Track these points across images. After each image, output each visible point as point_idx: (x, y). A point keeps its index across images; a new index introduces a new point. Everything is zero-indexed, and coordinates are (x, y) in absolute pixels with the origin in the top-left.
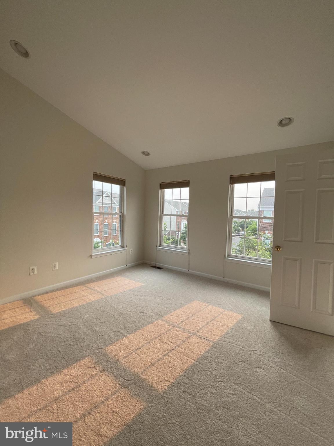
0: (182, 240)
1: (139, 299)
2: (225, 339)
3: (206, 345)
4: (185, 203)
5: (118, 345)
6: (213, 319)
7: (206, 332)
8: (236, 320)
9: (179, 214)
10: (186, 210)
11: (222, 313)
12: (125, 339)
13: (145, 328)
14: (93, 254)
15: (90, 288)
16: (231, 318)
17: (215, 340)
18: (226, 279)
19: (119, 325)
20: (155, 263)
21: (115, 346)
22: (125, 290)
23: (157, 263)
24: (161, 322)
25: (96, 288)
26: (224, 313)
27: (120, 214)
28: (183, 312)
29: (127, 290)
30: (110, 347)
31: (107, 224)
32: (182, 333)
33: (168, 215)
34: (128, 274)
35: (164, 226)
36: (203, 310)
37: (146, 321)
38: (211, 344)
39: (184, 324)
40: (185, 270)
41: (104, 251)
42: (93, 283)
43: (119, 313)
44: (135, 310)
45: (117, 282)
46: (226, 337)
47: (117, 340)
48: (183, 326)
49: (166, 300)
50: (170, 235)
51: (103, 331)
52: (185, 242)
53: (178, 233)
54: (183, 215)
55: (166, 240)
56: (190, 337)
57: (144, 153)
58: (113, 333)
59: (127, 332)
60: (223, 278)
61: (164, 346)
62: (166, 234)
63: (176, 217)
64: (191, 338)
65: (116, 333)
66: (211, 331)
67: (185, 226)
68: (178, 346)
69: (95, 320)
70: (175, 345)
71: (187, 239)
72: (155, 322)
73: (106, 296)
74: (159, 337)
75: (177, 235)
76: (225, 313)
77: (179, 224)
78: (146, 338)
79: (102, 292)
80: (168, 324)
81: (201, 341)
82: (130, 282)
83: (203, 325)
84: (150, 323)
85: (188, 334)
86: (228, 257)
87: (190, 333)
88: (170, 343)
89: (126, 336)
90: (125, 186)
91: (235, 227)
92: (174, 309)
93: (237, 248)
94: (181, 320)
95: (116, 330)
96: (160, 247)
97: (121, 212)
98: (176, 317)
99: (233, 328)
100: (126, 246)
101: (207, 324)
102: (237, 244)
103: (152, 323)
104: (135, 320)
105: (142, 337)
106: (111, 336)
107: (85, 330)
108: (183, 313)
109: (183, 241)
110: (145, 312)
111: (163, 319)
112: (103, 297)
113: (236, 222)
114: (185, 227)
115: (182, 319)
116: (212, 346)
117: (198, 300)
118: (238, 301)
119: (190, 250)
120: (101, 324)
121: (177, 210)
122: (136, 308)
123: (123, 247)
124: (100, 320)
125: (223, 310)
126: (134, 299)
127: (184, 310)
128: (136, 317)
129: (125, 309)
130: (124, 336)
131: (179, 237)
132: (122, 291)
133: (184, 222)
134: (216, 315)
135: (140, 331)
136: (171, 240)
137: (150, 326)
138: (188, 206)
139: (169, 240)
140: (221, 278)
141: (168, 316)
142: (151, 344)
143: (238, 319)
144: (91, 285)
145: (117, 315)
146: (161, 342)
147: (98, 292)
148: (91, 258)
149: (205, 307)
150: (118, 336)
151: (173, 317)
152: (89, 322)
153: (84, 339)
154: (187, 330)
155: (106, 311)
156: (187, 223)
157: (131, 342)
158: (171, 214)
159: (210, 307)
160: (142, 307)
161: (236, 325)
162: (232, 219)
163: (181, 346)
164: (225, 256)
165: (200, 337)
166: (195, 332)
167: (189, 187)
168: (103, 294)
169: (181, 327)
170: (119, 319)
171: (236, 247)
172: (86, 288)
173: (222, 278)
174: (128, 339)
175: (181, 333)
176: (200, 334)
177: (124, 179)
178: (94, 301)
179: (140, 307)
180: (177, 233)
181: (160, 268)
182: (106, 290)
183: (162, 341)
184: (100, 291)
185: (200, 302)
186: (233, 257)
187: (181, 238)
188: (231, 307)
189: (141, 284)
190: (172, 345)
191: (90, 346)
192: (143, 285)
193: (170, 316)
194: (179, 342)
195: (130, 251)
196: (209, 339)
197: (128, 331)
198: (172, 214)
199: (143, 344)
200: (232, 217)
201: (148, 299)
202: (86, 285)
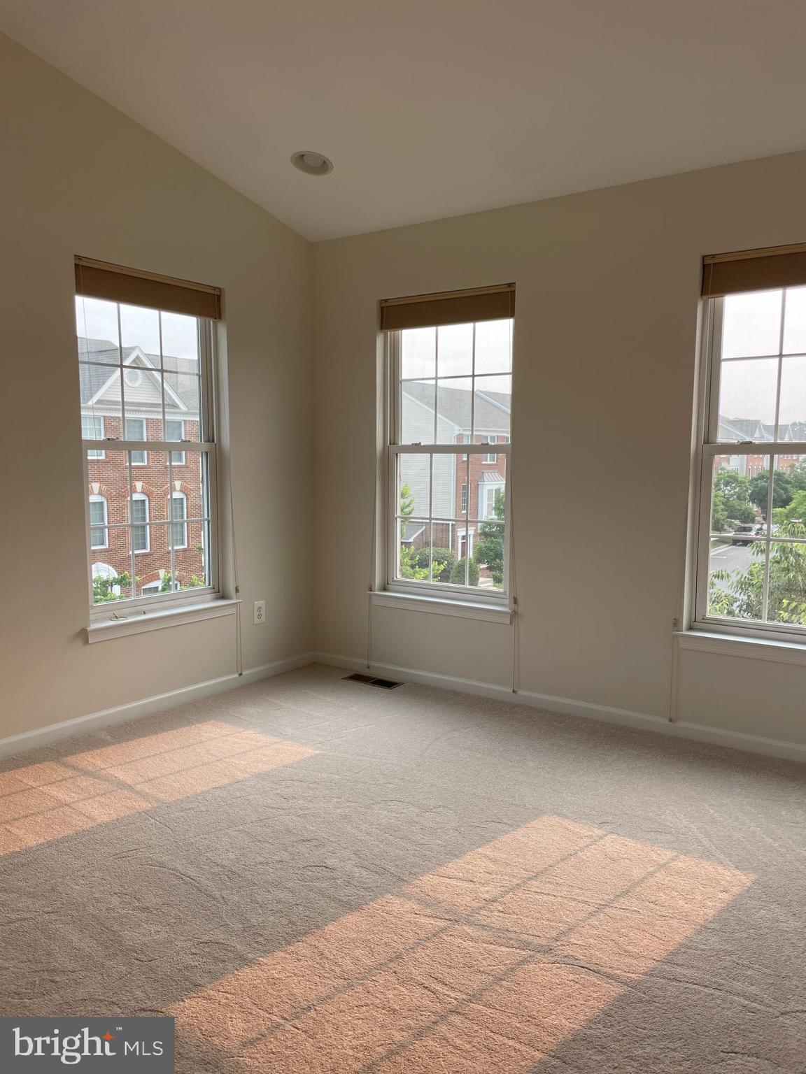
0: (485, 566)
1: (301, 812)
2: (679, 969)
3: (595, 995)
4: (495, 395)
5: (219, 997)
6: (627, 892)
7: (592, 941)
8: (725, 896)
9: (466, 442)
10: (499, 430)
11: (662, 866)
12: (247, 973)
13: (331, 927)
14: (93, 626)
15: (87, 773)
16: (704, 885)
17: (633, 976)
18: (684, 727)
19: (221, 917)
20: (365, 662)
21: (209, 999)
22: (241, 776)
23: (373, 664)
24: (398, 905)
25: (111, 771)
26: (673, 864)
27: (205, 446)
28: (495, 861)
29: (247, 776)
30: (186, 1005)
31: (144, 501)
32: (492, 947)
33: (416, 448)
34: (250, 711)
35: (400, 502)
36: (580, 854)
37: (334, 900)
38: (616, 990)
39: (499, 911)
40: (501, 690)
41: (138, 613)
42: (98, 751)
43: (216, 870)
44: (286, 856)
45: (201, 742)
46: (680, 962)
47: (214, 976)
48: (496, 919)
49: (418, 816)
50: (427, 544)
51: (154, 941)
52: (497, 573)
53: (464, 534)
54: (485, 448)
55: (413, 567)
56: (525, 961)
57: (301, 160)
58: (194, 951)
59: (255, 945)
60: (671, 720)
61: (415, 997)
62: (411, 540)
63: (453, 456)
64: (532, 966)
65: (207, 949)
66: (615, 936)
67: (498, 501)
68: (475, 997)
69: (115, 901)
70: (461, 996)
71: (505, 562)
72: (371, 903)
73: (158, 800)
74: (391, 965)
75: (460, 541)
76: (678, 865)
77: (467, 493)
78: (338, 970)
79: (138, 787)
80: (428, 912)
81: (571, 977)
82: (259, 744)
83: (581, 915)
84: (351, 906)
85: (518, 951)
86: (690, 628)
87: (525, 946)
88: (439, 987)
89: (250, 962)
90: (220, 318)
91: (730, 504)
92: (454, 853)
93: (737, 595)
94: (486, 896)
95: (205, 938)
96: (385, 589)
97: (210, 439)
98: (466, 885)
99: (712, 926)
100: (237, 590)
101: (600, 908)
102: (734, 578)
103: (358, 907)
104: (284, 895)
105: (320, 964)
106: (188, 960)
107: (75, 938)
108: (492, 867)
109: (490, 568)
110: (329, 863)
111: (409, 889)
112: (144, 805)
113: (731, 480)
114: (497, 509)
115: (487, 892)
116: (622, 998)
117: (559, 815)
118: (737, 819)
119: (520, 600)
120: (143, 916)
121: (457, 430)
122: (290, 849)
123: (221, 594)
124: (139, 900)
125: (670, 854)
126: (281, 812)
127: (498, 855)
128: (290, 885)
129: (243, 855)
130: (244, 961)
131: (471, 554)
132: (226, 781)
133: (494, 484)
134: (637, 873)
135: (310, 939)
136: (433, 565)
137: (351, 919)
138: (509, 411)
139: (427, 566)
140: (658, 722)
141: (428, 881)
142: (360, 989)
143: (736, 890)
144: (89, 760)
145: (208, 879)
146: (403, 983)
147: (122, 785)
148: (86, 642)
149: (588, 841)
150: (216, 959)
151: (448, 881)
152: (90, 909)
153: (74, 976)
154: (512, 935)
155: (162, 865)
156: (503, 489)
157: (273, 982)
158: (433, 443)
159: (612, 843)
160: (314, 843)
161: (725, 915)
162: (711, 456)
163: (487, 996)
164: (677, 623)
165: (571, 962)
166: (544, 942)
167: (512, 315)
168: (144, 796)
169: (484, 923)
170: (217, 894)
171: (730, 592)
172: (70, 773)
173: (666, 721)
174: (260, 973)
175: (485, 945)
176: (569, 951)
177: (214, 288)
178: (106, 825)
179: (308, 844)
180: (461, 532)
181: (386, 684)
182: (157, 778)
183: (407, 981)
184: (129, 782)
185: (566, 823)
186: (716, 626)
187: (481, 556)
188: (706, 842)
189: (309, 751)
190: (448, 996)
191: (101, 1001)
192: (317, 755)
193: (436, 880)
194: (476, 982)
195: (256, 613)
196: (610, 971)
197: (260, 939)
198: (438, 443)
199: (323, 991)
200: (711, 447)
201: (339, 811)
202: (70, 760)
